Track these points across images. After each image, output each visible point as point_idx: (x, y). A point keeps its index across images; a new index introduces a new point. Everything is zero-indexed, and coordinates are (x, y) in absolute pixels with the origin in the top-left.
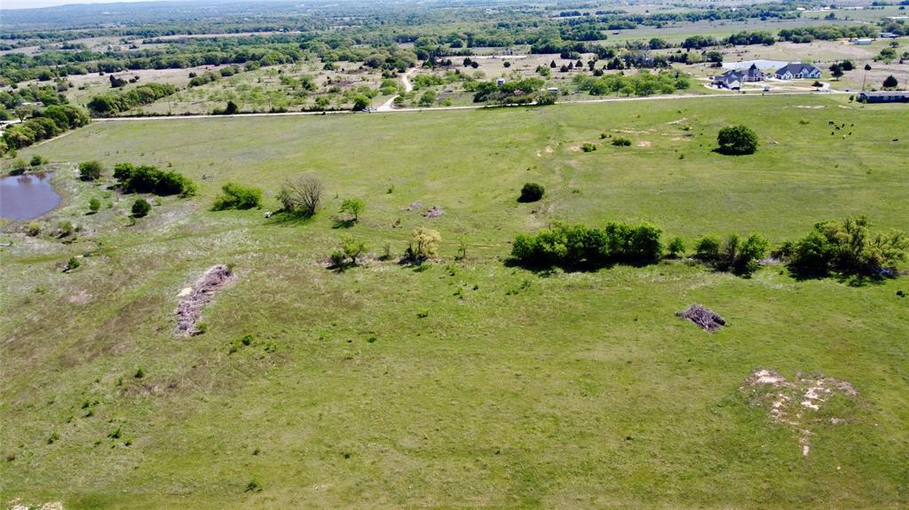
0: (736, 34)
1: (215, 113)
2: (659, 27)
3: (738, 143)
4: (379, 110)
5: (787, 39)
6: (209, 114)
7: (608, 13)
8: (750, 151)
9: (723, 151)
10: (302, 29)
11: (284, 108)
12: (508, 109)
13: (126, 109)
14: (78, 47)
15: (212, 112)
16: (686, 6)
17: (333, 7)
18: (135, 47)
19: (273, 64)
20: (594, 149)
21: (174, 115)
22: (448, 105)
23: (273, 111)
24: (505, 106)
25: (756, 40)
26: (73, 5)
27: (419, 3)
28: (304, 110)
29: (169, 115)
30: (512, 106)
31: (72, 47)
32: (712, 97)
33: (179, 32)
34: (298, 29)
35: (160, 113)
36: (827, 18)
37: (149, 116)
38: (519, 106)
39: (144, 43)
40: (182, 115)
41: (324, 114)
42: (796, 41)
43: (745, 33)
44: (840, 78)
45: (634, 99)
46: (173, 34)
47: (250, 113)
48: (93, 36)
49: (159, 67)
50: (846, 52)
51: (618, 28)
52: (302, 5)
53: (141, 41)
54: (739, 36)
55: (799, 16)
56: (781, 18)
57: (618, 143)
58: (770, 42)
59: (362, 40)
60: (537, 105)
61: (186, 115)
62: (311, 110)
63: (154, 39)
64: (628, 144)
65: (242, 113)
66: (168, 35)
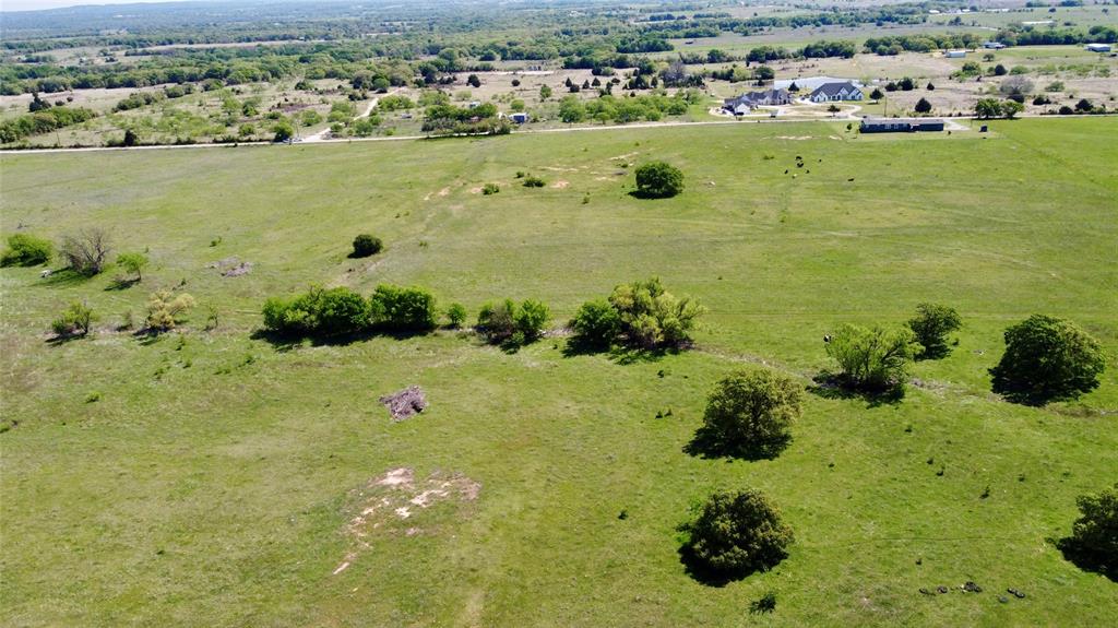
0: (812, 44)
1: (111, 144)
2: (746, 34)
3: (659, 184)
4: (304, 141)
5: (874, 51)
6: (103, 146)
7: (708, 16)
8: (671, 193)
9: (639, 195)
10: (326, 37)
11: (192, 138)
12: (454, 139)
13: (11, 140)
14: (44, 59)
15: (106, 143)
16: (808, 7)
17: (395, 9)
18: (112, 60)
19: (244, 82)
20: (497, 191)
21: (62, 147)
22: (389, 134)
23: (179, 142)
24: (451, 137)
25: (835, 51)
26: (84, 7)
27: (501, 3)
28: (215, 141)
29: (56, 147)
30: (459, 137)
31: (37, 60)
32: (701, 126)
33: (178, 41)
34: (322, 37)
35: (45, 145)
36: (951, 23)
37: (32, 148)
38: (468, 135)
39: (127, 55)
40: (70, 147)
41: (236, 146)
42: (881, 53)
43: (823, 43)
44: (879, 100)
45: (611, 127)
46: (171, 43)
47: (151, 145)
48: (72, 46)
49: (111, 86)
50: (926, 68)
51: (696, 36)
52: (360, 7)
53: (123, 52)
54: (816, 47)
55: (924, 21)
56: (901, 23)
57: (529, 184)
58: (848, 55)
59: (385, 51)
60: (489, 135)
61: (76, 147)
62: (224, 142)
63: (140, 50)
64: (540, 184)
65: (143, 145)
66: (163, 44)
